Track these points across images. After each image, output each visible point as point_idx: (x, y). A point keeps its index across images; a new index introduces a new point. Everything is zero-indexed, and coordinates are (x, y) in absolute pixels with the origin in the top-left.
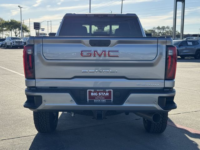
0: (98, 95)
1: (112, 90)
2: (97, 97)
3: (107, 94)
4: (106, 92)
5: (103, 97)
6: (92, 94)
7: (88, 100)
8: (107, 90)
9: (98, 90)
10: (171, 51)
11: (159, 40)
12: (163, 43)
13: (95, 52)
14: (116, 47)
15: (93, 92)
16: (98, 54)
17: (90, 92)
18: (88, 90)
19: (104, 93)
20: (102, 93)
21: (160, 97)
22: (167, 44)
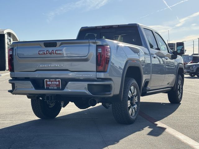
0: (52, 84)
1: (60, 80)
2: (51, 85)
3: (58, 83)
4: (57, 81)
5: (55, 85)
6: (48, 83)
7: (45, 87)
8: (57, 80)
9: (51, 80)
10: (100, 49)
11: (90, 41)
12: (94, 43)
13: (47, 51)
14: (61, 47)
15: (49, 81)
16: (49, 53)
17: (47, 81)
18: (45, 80)
19: (56, 82)
20: (54, 82)
21: (88, 85)
22: (97, 44)
